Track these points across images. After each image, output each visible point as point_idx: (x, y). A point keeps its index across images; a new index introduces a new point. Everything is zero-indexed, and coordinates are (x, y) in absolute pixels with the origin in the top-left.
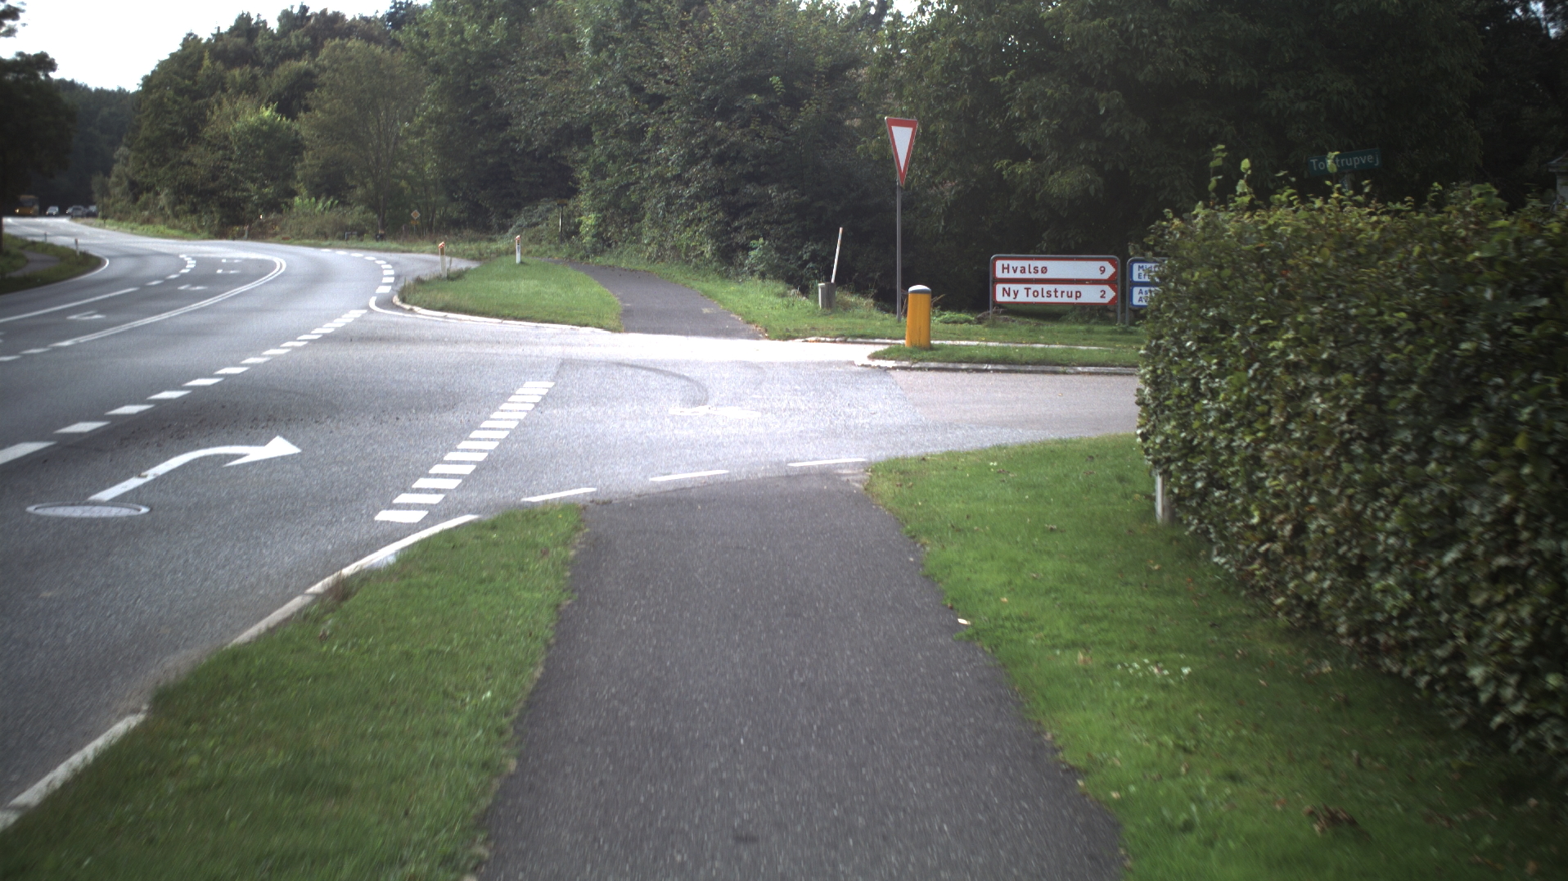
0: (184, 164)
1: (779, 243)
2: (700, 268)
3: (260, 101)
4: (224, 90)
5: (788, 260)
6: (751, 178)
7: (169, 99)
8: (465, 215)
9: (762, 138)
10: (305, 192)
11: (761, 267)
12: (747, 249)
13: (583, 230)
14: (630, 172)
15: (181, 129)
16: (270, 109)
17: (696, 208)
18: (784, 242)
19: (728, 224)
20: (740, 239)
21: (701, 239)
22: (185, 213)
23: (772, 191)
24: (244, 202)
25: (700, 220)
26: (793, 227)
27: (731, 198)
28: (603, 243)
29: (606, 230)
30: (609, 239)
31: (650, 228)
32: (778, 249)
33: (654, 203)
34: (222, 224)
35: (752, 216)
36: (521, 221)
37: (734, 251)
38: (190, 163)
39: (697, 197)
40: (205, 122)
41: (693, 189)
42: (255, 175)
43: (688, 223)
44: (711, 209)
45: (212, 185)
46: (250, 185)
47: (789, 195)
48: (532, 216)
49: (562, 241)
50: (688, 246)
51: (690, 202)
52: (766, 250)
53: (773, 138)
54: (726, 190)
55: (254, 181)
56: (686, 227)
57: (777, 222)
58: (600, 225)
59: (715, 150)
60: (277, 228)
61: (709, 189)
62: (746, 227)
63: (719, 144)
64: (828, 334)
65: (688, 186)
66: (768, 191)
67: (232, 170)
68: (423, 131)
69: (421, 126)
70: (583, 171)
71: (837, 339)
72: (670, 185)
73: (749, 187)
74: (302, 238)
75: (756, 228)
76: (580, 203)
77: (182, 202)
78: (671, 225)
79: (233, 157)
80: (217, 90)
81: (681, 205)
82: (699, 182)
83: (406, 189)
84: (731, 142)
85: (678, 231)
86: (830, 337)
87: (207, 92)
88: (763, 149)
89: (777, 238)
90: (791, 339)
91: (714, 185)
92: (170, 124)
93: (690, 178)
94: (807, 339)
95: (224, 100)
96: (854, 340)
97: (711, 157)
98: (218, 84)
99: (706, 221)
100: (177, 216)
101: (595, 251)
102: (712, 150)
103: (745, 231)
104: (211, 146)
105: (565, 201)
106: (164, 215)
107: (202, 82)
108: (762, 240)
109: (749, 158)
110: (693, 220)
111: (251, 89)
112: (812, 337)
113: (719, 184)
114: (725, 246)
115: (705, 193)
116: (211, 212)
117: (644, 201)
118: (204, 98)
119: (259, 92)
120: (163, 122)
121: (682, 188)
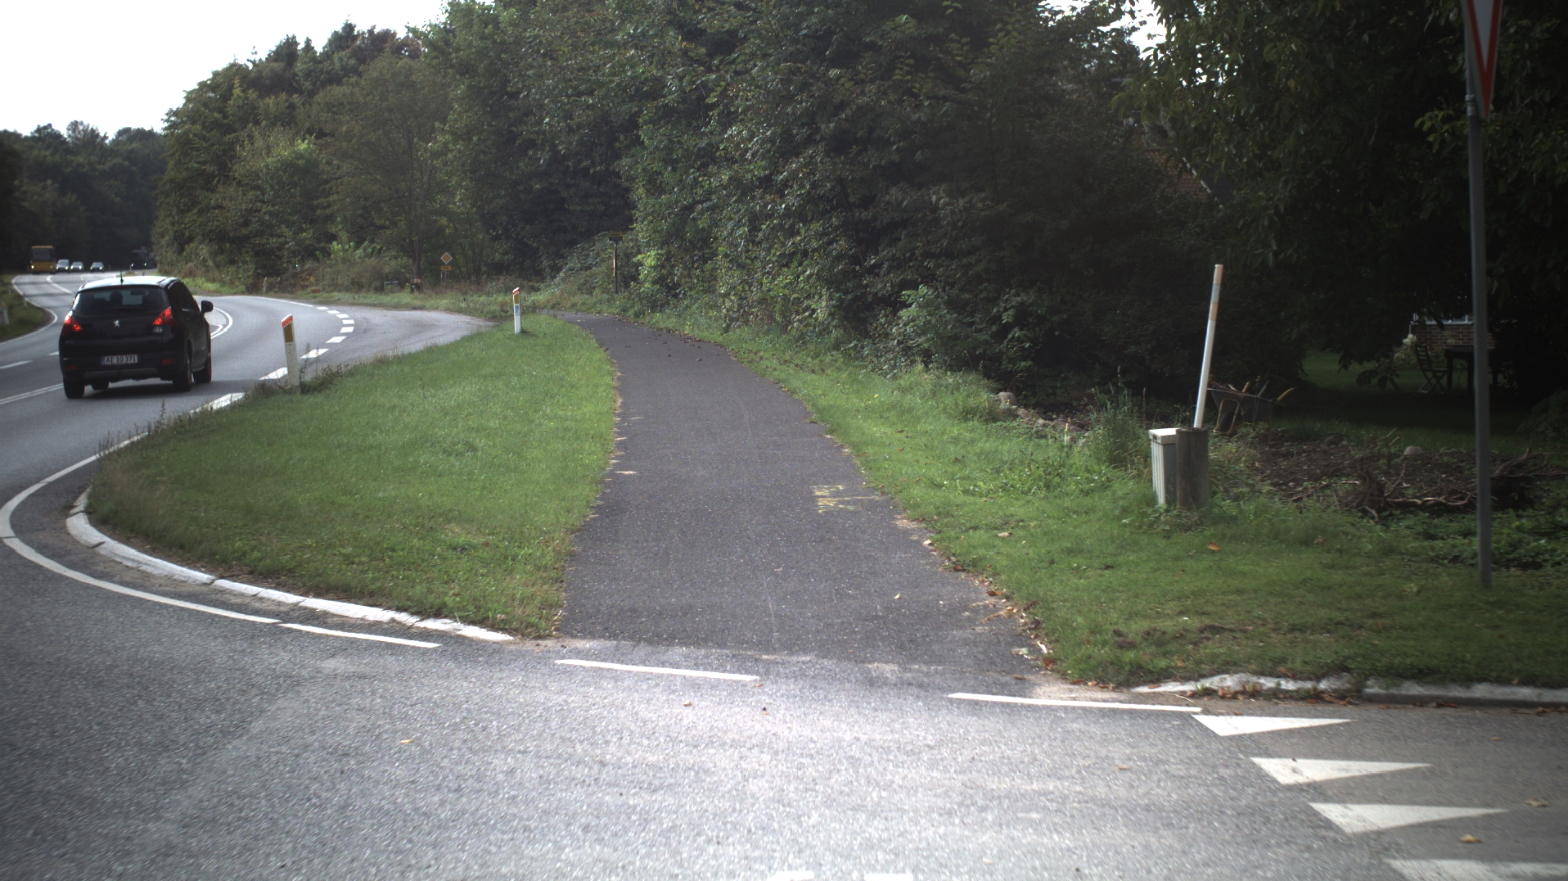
0: (214, 208)
1: (954, 292)
2: (811, 342)
3: (298, 133)
4: (257, 123)
5: (971, 324)
7: (196, 135)
8: (510, 257)
9: (916, 96)
10: (344, 236)
11: (922, 341)
12: (894, 304)
13: (643, 272)
14: (695, 183)
15: (210, 168)
16: (306, 142)
17: (798, 233)
18: (962, 290)
19: (856, 260)
20: (880, 286)
21: (808, 288)
22: (225, 263)
23: (938, 196)
24: (280, 249)
25: (805, 254)
26: (978, 262)
27: (865, 215)
28: (669, 291)
29: (671, 274)
30: (676, 286)
31: (728, 270)
32: (952, 304)
33: (732, 231)
34: (258, 276)
35: (900, 244)
36: (573, 262)
37: (869, 307)
38: (220, 207)
39: (801, 216)
40: (235, 158)
41: (792, 200)
42: (291, 218)
43: (786, 261)
44: (824, 234)
45: (244, 231)
46: (283, 229)
47: (971, 202)
48: (587, 255)
49: (617, 289)
50: (787, 299)
51: (789, 223)
52: (929, 305)
53: (935, 97)
54: (852, 199)
55: (291, 224)
56: (783, 267)
57: (949, 254)
58: (663, 266)
59: (828, 127)
60: (312, 279)
61: (820, 198)
62: (890, 266)
63: (836, 114)
64: (1283, 660)
65: (782, 196)
66: (930, 198)
67: (265, 213)
68: (445, 150)
69: (445, 144)
70: (638, 188)
71: (1323, 685)
72: (753, 198)
73: (893, 191)
74: (334, 290)
75: (910, 267)
76: (637, 236)
77: (222, 252)
78: (758, 264)
79: (266, 197)
80: (248, 122)
81: (773, 229)
82: (802, 187)
83: (448, 226)
84: (860, 108)
85: (768, 273)
86: (1294, 677)
87: (237, 125)
88: (919, 118)
89: (949, 284)
90: (1144, 683)
91: (830, 190)
92: (199, 163)
93: (787, 180)
94: (1207, 683)
95: (257, 133)
96: (1394, 691)
97: (822, 139)
98: (250, 115)
99: (816, 254)
100: (218, 266)
101: (655, 305)
102: (823, 127)
103: (889, 272)
104: (243, 186)
105: (621, 234)
106: (205, 266)
107: (233, 115)
108: (923, 289)
109: (892, 139)
110: (794, 253)
111: (287, 120)
112: (1227, 672)
113: (838, 189)
114: (853, 300)
115: (814, 206)
116: (246, 262)
117: (717, 226)
118: (235, 132)
119: (296, 124)
120: (190, 160)
121: (773, 201)
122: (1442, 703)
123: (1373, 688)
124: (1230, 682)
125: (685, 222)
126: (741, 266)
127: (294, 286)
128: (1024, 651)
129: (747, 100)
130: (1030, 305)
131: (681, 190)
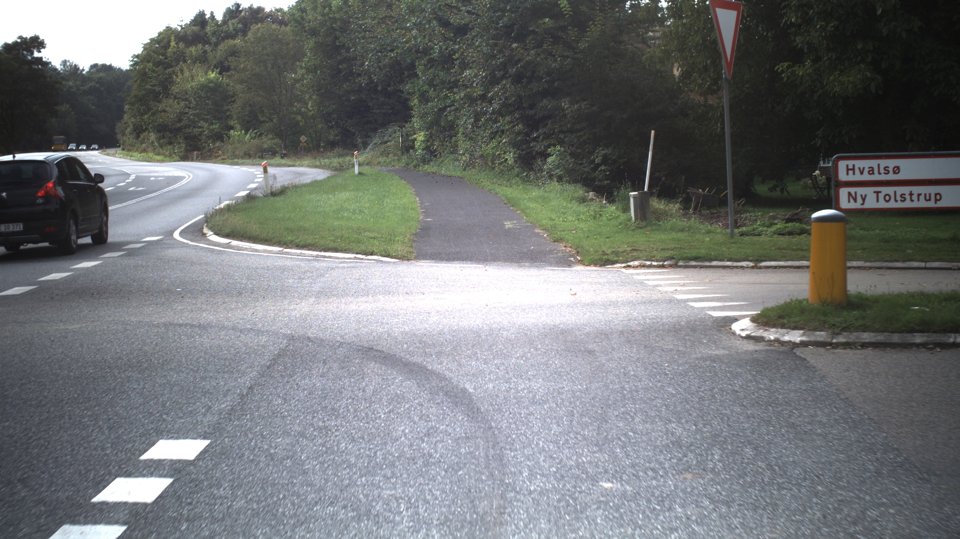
0: (161, 112)
1: (573, 149)
2: (505, 174)
3: (209, 67)
4: (185, 61)
5: (581, 164)
6: (545, 94)
7: (149, 69)
8: (339, 138)
9: (554, 56)
10: (238, 126)
11: (558, 172)
12: (545, 155)
13: (417, 144)
14: (446, 97)
15: (157, 89)
16: (214, 73)
17: (499, 122)
18: (577, 148)
19: (527, 135)
20: (538, 147)
21: (504, 148)
22: (166, 144)
23: (565, 104)
24: (200, 135)
25: (503, 132)
26: (585, 134)
27: (531, 112)
28: (431, 154)
29: (432, 144)
30: (435, 151)
31: (464, 141)
32: (572, 155)
33: (465, 122)
34: (187, 151)
35: (548, 127)
36: (377, 140)
37: (534, 158)
38: (164, 111)
39: (500, 113)
40: (172, 83)
41: (496, 106)
42: (206, 117)
43: (493, 136)
44: (511, 122)
45: (178, 125)
46: (202, 123)
47: (580, 106)
48: (384, 136)
49: (403, 154)
50: (494, 155)
51: (494, 117)
52: (561, 155)
53: (563, 56)
54: (524, 105)
55: (206, 120)
56: (492, 139)
57: (571, 131)
58: (428, 141)
59: (513, 71)
60: (220, 152)
61: (510, 105)
62: (543, 137)
63: (516, 64)
64: (654, 257)
65: (491, 104)
66: (561, 104)
67: (191, 115)
68: (303, 78)
69: (303, 75)
70: (414, 100)
71: (666, 263)
72: (477, 104)
73: (545, 101)
74: (235, 158)
75: (553, 138)
76: (413, 125)
77: (164, 137)
78: (479, 137)
79: (192, 106)
80: (180, 61)
81: (487, 120)
82: (500, 100)
83: (301, 121)
84: (527, 62)
85: (485, 142)
86: (657, 261)
87: (174, 64)
88: (555, 66)
89: (571, 145)
90: (609, 265)
91: (514, 101)
92: (151, 86)
93: (493, 96)
94: (629, 264)
95: (185, 68)
96: (687, 264)
97: (510, 76)
98: (181, 57)
99: (508, 132)
100: (161, 146)
101: (424, 161)
102: (510, 70)
103: (542, 141)
104: (177, 99)
105: (404, 124)
106: (154, 146)
107: (170, 57)
108: (558, 148)
109: (544, 76)
110: (497, 132)
111: (202, 59)
112: (635, 260)
113: (518, 100)
114: (526, 154)
115: (506, 109)
116: (180, 143)
117: (458, 119)
118: (172, 68)
119: (208, 61)
120: (146, 84)
121: (487, 106)
122: (701, 267)
123: (681, 263)
124: (636, 263)
125: (441, 117)
126: (471, 139)
127: (210, 156)
128: (572, 259)
129: (473, 57)
130: (609, 155)
131: (438, 100)
